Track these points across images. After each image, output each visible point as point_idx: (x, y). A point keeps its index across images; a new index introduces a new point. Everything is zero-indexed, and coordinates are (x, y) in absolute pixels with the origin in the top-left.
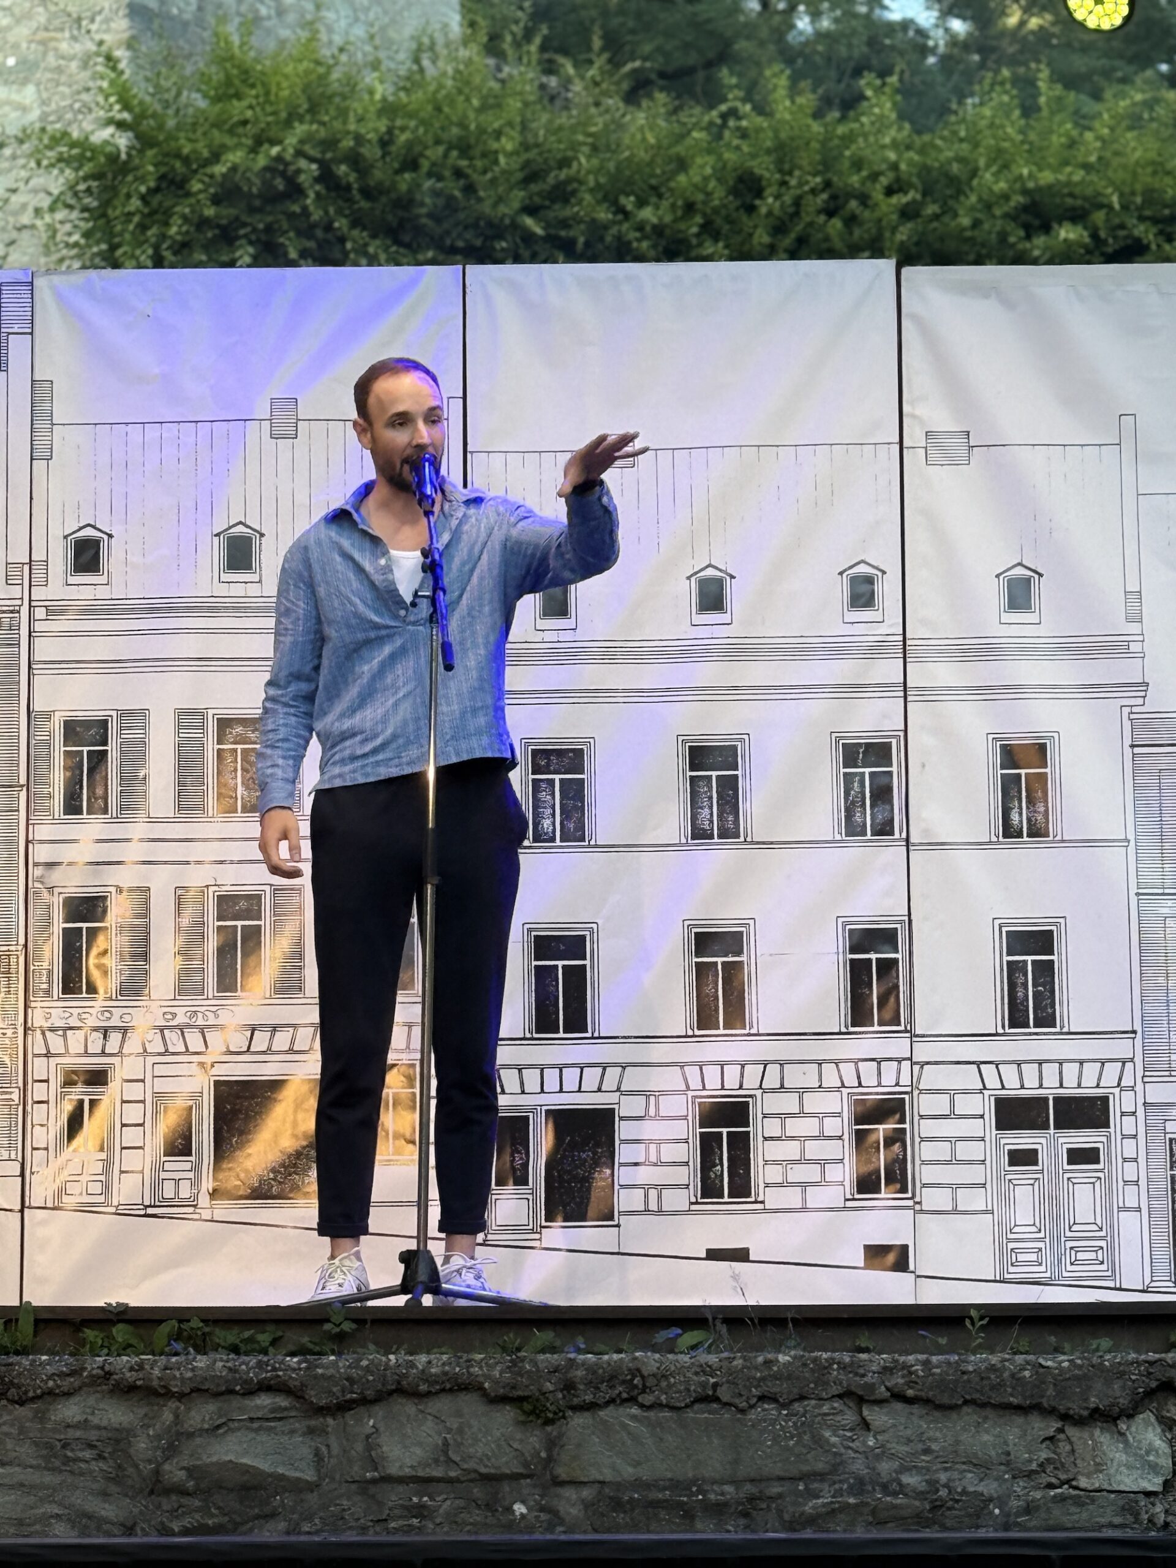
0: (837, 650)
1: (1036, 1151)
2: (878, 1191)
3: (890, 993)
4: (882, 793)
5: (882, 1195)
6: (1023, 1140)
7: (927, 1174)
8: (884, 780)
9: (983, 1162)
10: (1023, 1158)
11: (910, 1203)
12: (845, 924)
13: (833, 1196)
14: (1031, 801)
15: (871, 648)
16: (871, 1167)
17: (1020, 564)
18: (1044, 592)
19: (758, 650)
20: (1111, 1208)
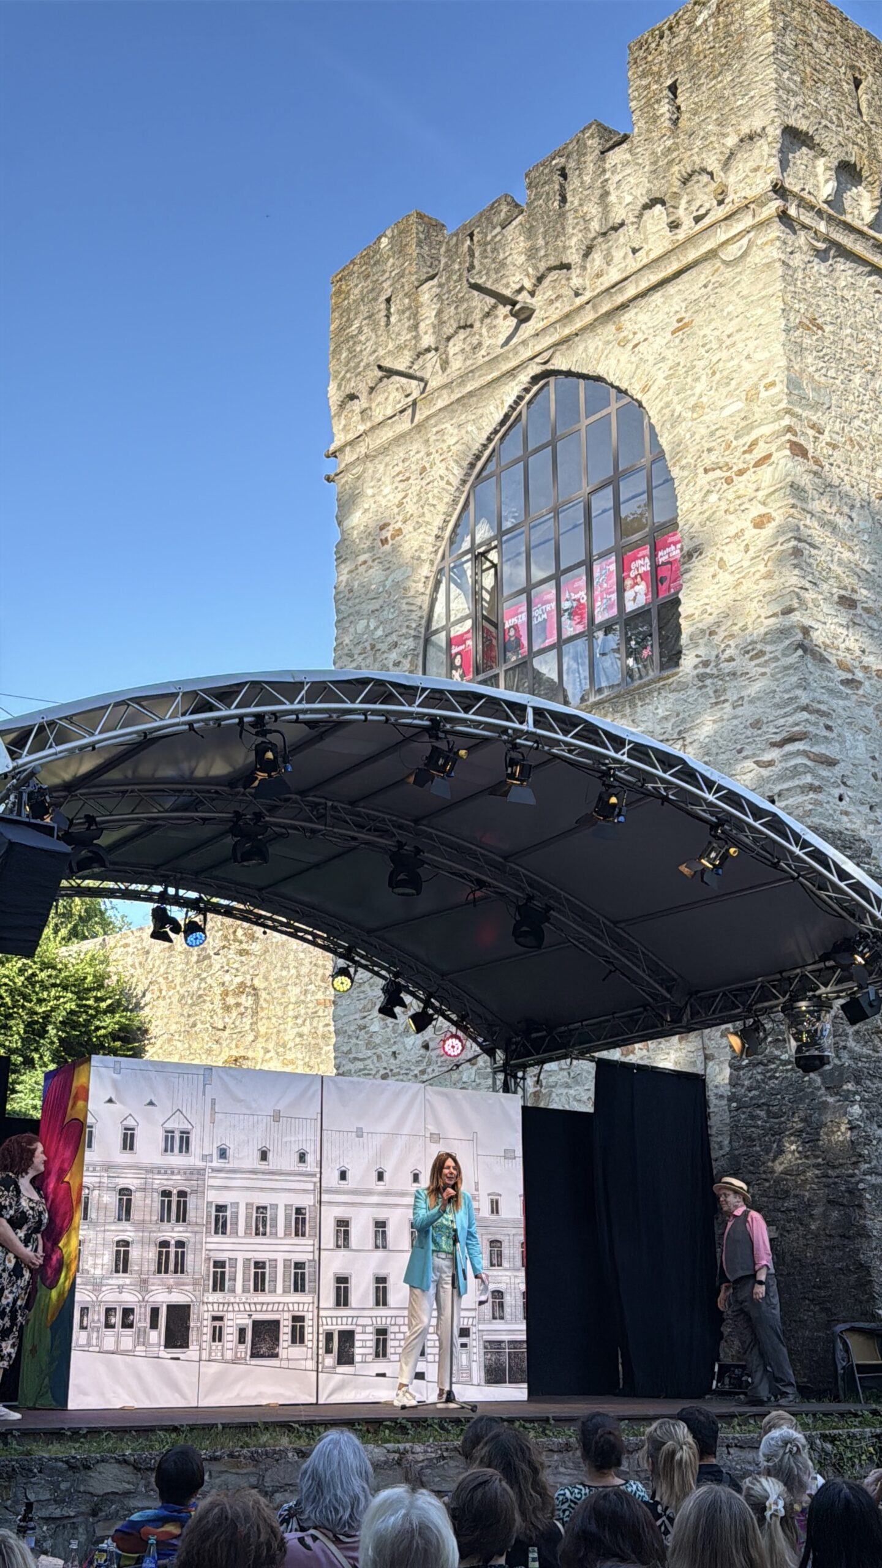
19: (391, 1193)
20: (470, 1361)
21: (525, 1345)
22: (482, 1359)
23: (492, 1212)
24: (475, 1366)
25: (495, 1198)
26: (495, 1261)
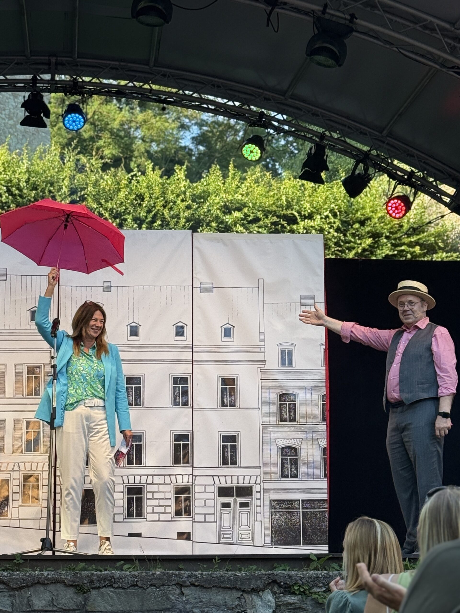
0: (171, 349)
1: (230, 503)
2: (182, 515)
3: (186, 454)
4: (185, 393)
5: (183, 516)
6: (226, 500)
7: (197, 510)
8: (186, 389)
9: (214, 506)
10: (226, 505)
11: (191, 519)
12: (173, 433)
13: (168, 517)
14: (230, 396)
15: (182, 348)
16: (179, 508)
17: (228, 323)
18: (235, 332)
19: (148, 348)
20: (252, 521)
21: (326, 505)
22: (268, 520)
23: (283, 364)
24: (258, 527)
25: (287, 348)
26: (286, 416)
